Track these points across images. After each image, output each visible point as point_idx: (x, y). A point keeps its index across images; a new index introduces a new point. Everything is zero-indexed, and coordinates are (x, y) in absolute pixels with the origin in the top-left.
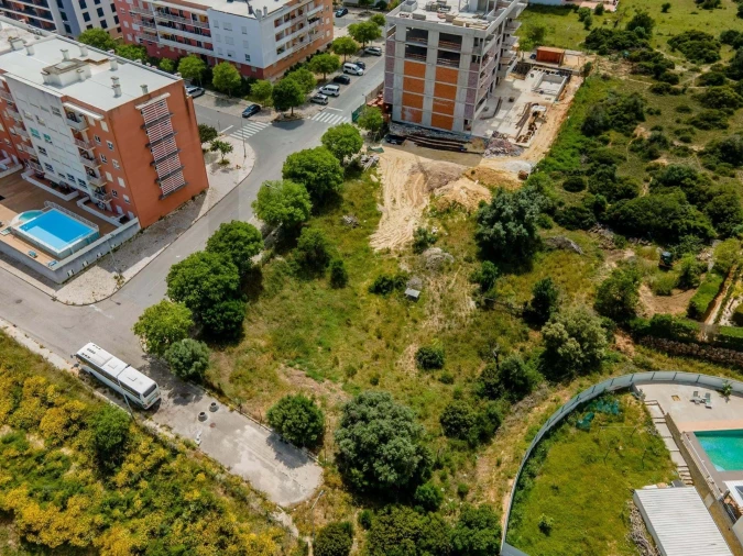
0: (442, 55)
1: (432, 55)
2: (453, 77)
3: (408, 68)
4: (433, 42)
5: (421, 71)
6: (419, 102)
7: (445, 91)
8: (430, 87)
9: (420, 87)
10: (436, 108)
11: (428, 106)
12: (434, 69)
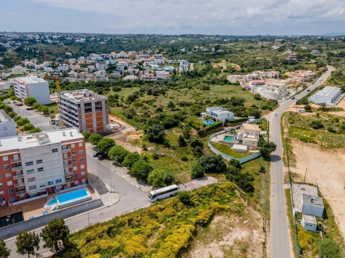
0: (96, 108)
1: (94, 109)
2: (101, 114)
3: (87, 116)
4: (93, 106)
5: (91, 116)
6: (92, 126)
7: (99, 119)
8: (94, 119)
9: (91, 121)
10: (97, 125)
11: (95, 126)
12: (95, 114)
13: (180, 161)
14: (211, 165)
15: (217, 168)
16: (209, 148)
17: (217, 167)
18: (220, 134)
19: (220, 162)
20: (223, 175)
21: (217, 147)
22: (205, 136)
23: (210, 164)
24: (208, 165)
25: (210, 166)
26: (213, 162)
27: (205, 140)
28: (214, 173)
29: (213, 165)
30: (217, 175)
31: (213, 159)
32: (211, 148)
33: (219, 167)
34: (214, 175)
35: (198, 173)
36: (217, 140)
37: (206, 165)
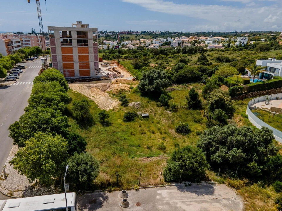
0: (79, 42)
1: (75, 42)
2: (87, 51)
3: (64, 51)
4: (74, 37)
5: (71, 51)
6: (72, 66)
7: (84, 58)
8: (76, 58)
9: (71, 58)
10: (81, 67)
11: (77, 67)
12: (77, 49)
13: (173, 131)
14: (232, 152)
15: (252, 164)
16: (246, 117)
17: (251, 160)
18: (277, 99)
19: (262, 149)
20: (270, 190)
21: (266, 118)
22: (243, 99)
23: (230, 148)
24: (222, 151)
25: (229, 156)
26: (240, 145)
27: (242, 104)
28: (240, 177)
29: (238, 152)
30: (247, 184)
31: (241, 138)
32: (250, 118)
33: (260, 162)
34: (238, 182)
35: (182, 167)
36: (268, 107)
37: (218, 149)
